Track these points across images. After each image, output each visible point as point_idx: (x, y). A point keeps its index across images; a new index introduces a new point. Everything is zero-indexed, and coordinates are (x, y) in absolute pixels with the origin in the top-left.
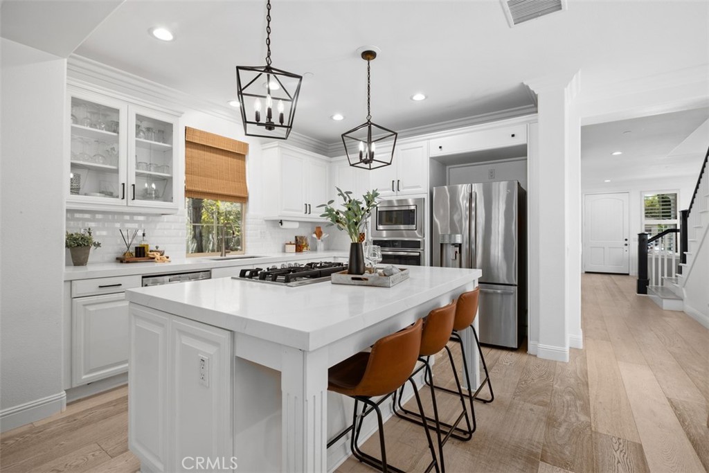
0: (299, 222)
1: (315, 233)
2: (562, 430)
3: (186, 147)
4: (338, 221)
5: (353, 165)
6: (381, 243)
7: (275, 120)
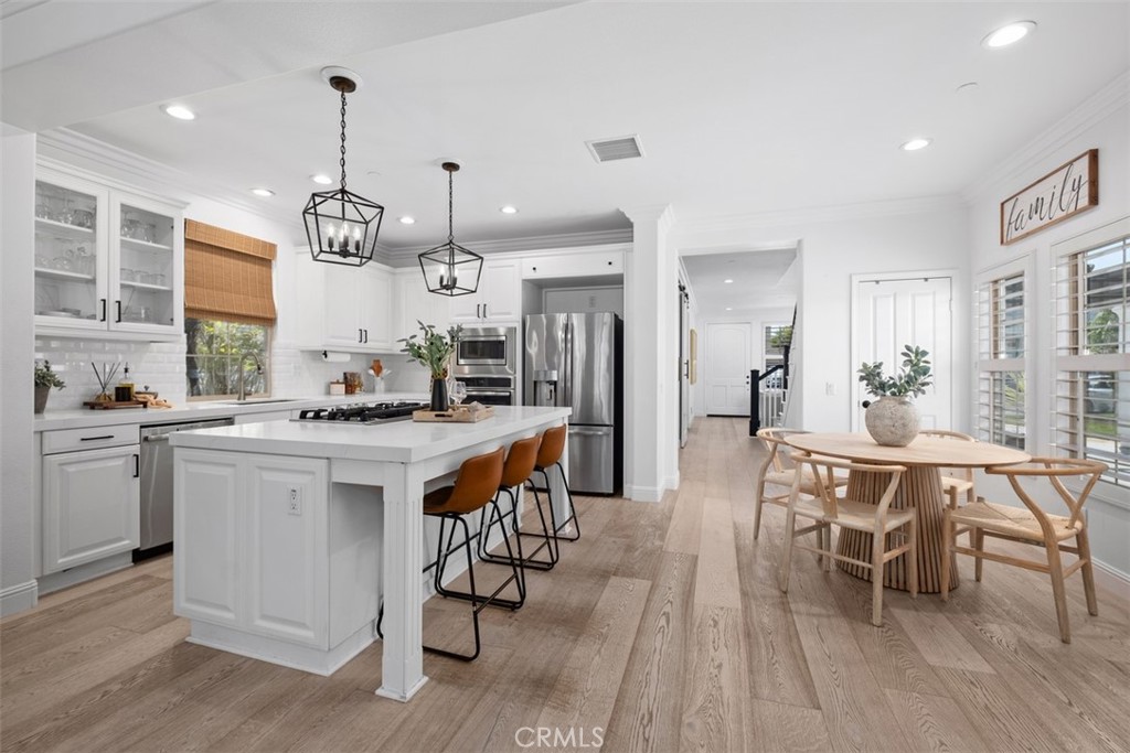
0: (351, 353)
1: (372, 368)
2: (637, 553)
3: (186, 247)
4: (420, 357)
5: (432, 291)
6: (469, 382)
7: (352, 249)
